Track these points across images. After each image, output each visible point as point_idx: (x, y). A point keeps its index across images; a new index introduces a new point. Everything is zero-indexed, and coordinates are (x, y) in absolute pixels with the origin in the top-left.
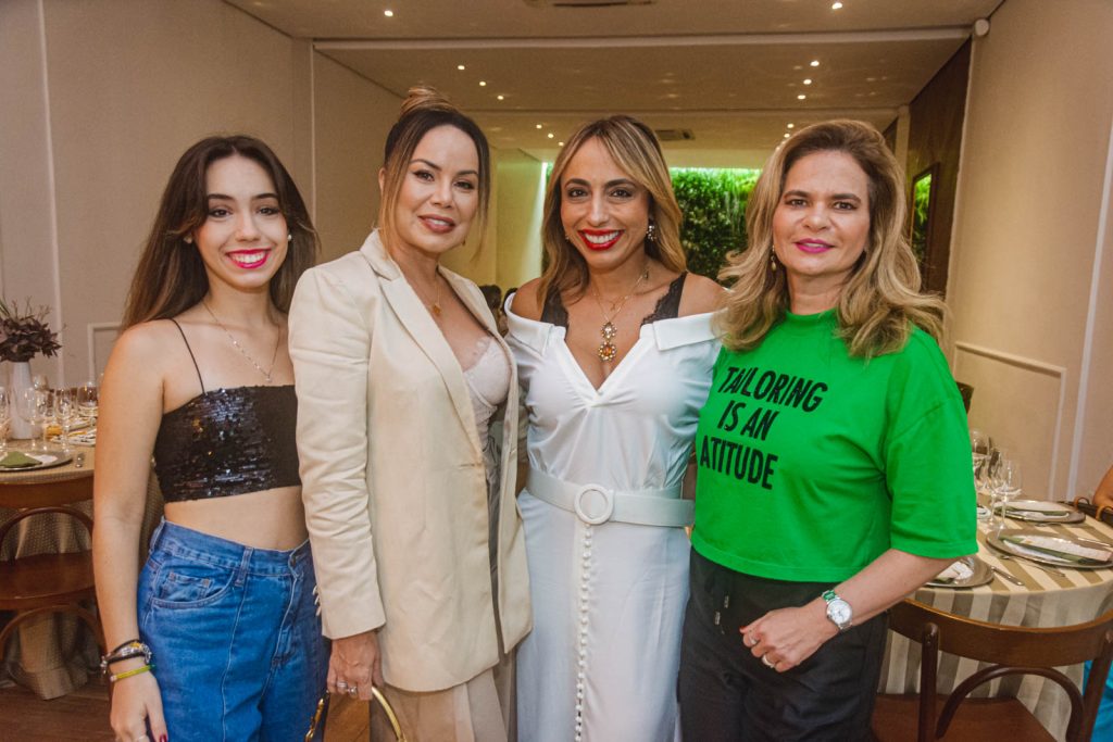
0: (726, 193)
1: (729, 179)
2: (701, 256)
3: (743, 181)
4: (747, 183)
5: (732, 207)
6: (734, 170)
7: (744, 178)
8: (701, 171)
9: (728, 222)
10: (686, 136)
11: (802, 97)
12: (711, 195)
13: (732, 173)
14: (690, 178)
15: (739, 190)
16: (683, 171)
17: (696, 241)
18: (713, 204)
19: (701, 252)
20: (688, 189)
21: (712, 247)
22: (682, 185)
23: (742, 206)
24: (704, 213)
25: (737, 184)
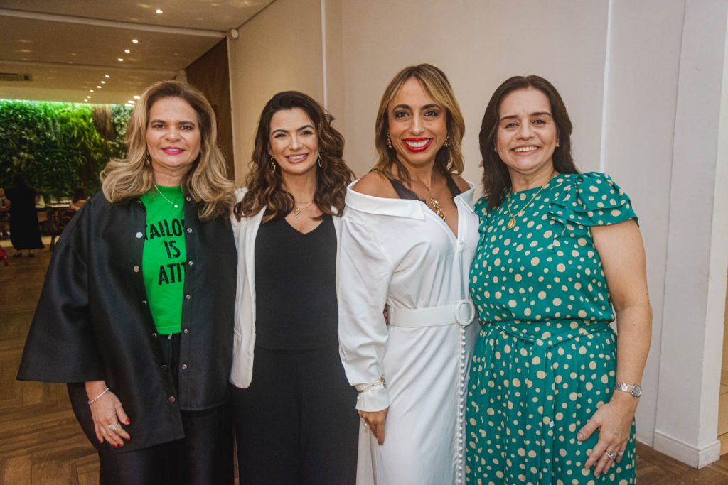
0: (49, 119)
1: (49, 109)
2: (37, 163)
3: (61, 110)
4: (64, 111)
5: (55, 127)
6: (52, 102)
7: (61, 108)
8: (26, 102)
9: (54, 138)
10: (27, 78)
11: (121, 60)
12: (37, 119)
13: (51, 104)
14: (17, 107)
15: (59, 116)
16: (11, 101)
17: (31, 152)
18: (39, 126)
19: (36, 160)
20: (17, 115)
21: (45, 156)
22: (11, 112)
23: (63, 127)
24: (34, 133)
25: (56, 112)
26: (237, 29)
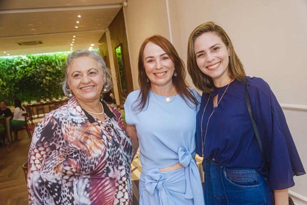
0: (57, 60)
1: (57, 55)
3: (62, 56)
4: (63, 56)
5: (60, 64)
8: (47, 54)
9: (60, 69)
10: (40, 43)
11: (77, 27)
12: (52, 61)
13: (57, 54)
14: (44, 57)
15: (61, 59)
16: (41, 55)
17: (50, 76)
18: (53, 64)
19: (53, 80)
20: (44, 60)
21: (56, 78)
22: (41, 59)
23: (63, 64)
24: (51, 67)
25: (60, 57)
26: (126, 1)
